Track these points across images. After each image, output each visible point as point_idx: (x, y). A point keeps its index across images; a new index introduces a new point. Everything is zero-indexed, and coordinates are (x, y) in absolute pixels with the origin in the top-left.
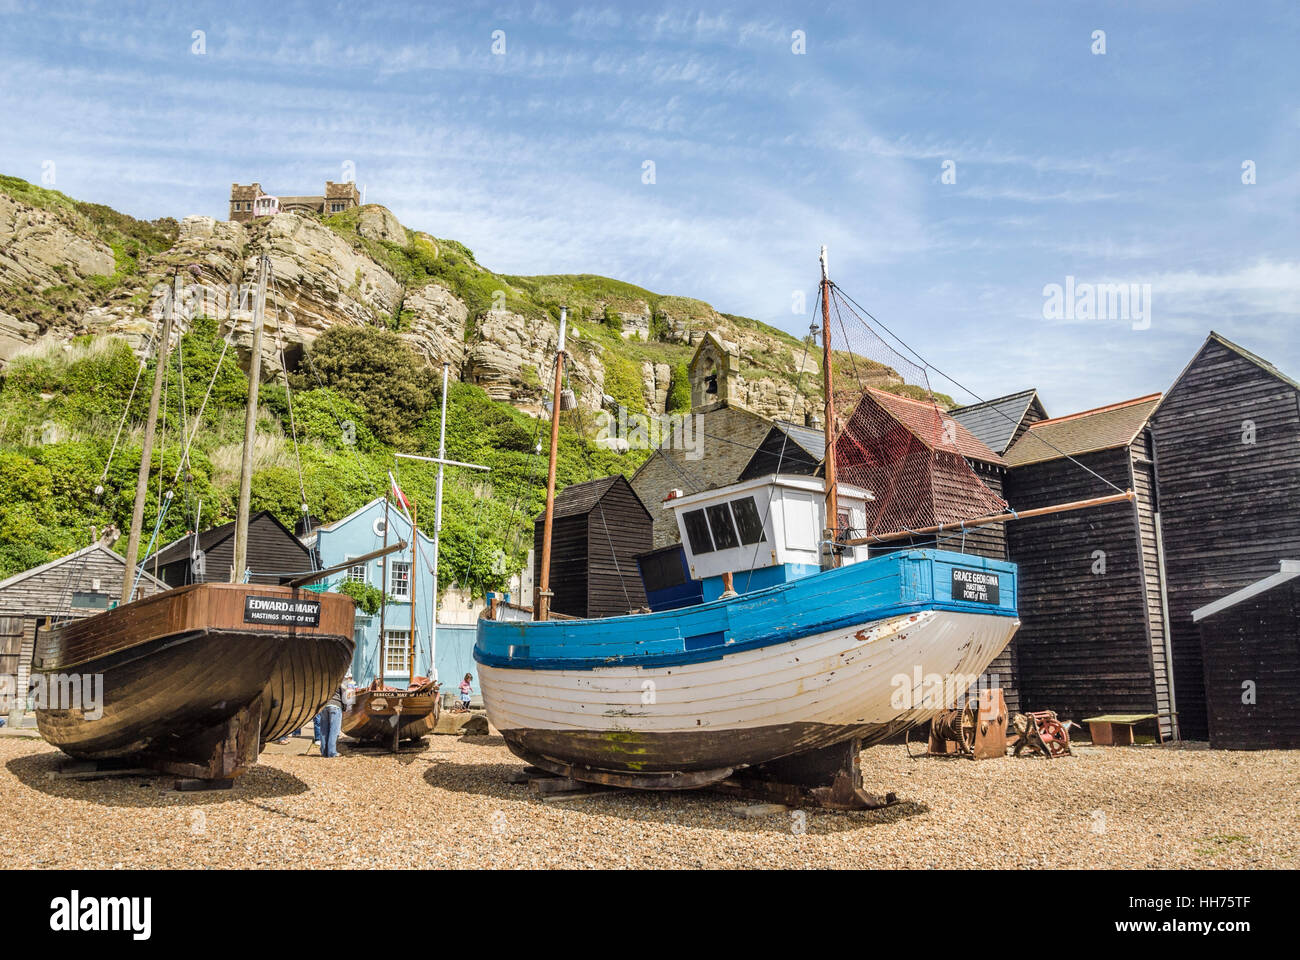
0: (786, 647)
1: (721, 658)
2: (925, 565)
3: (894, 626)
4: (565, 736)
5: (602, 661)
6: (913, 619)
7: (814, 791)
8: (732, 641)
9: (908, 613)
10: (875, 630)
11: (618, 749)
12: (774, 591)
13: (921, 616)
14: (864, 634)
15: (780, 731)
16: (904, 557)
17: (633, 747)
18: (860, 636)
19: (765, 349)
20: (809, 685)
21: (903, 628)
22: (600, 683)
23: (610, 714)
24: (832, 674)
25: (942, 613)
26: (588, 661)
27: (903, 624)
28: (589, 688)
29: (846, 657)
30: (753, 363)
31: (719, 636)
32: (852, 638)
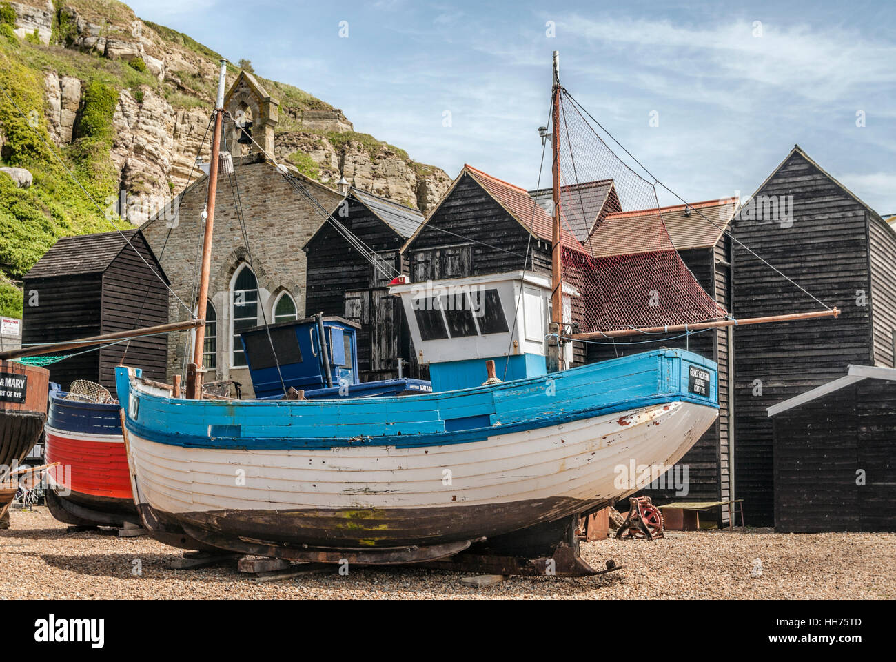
0: (554, 430)
1: (486, 439)
2: (676, 362)
3: (651, 414)
4: (286, 517)
5: (345, 441)
6: (666, 408)
7: (533, 561)
8: (499, 424)
9: (662, 403)
10: (635, 417)
11: (355, 526)
13: (673, 406)
14: (625, 420)
15: (535, 505)
16: (661, 355)
17: (377, 523)
18: (622, 422)
19: (196, 71)
20: (570, 464)
21: (657, 415)
22: (339, 463)
23: (349, 493)
24: (593, 454)
25: (687, 404)
26: (324, 441)
27: (658, 412)
28: (324, 467)
29: (608, 440)
30: (180, 88)
31: (485, 418)
32: (615, 423)
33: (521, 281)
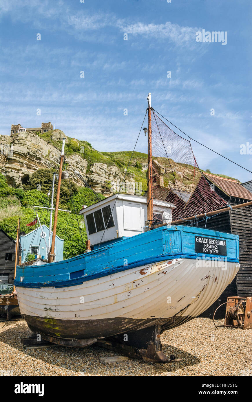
0: (108, 278)
1: (82, 283)
2: (177, 234)
3: (160, 267)
5: (42, 284)
6: (169, 263)
7: (140, 350)
8: (86, 275)
9: (167, 260)
10: (149, 269)
11: (50, 326)
12: (104, 249)
13: (174, 261)
14: (144, 271)
15: (110, 321)
16: (165, 230)
17: (54, 326)
18: (142, 272)
20: (120, 298)
21: (164, 268)
22: (46, 295)
23: (46, 310)
24: (130, 292)
25: (187, 260)
26: (39, 284)
27: (164, 265)
28: (39, 297)
29: (136, 283)
30: (188, 179)
31: (81, 272)
32: (138, 273)
33: (117, 199)
